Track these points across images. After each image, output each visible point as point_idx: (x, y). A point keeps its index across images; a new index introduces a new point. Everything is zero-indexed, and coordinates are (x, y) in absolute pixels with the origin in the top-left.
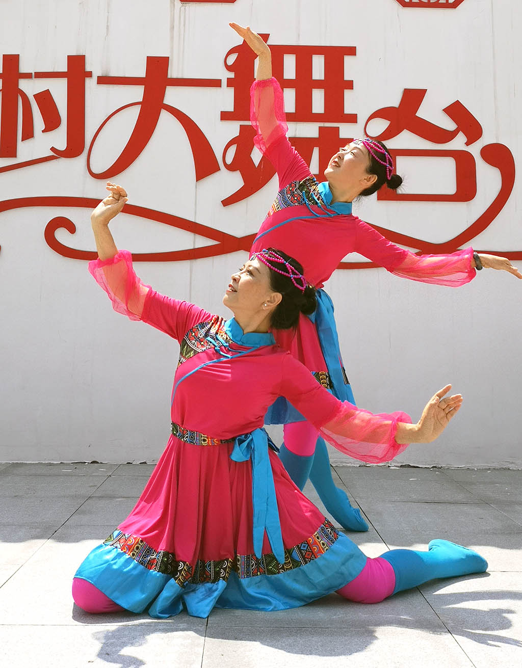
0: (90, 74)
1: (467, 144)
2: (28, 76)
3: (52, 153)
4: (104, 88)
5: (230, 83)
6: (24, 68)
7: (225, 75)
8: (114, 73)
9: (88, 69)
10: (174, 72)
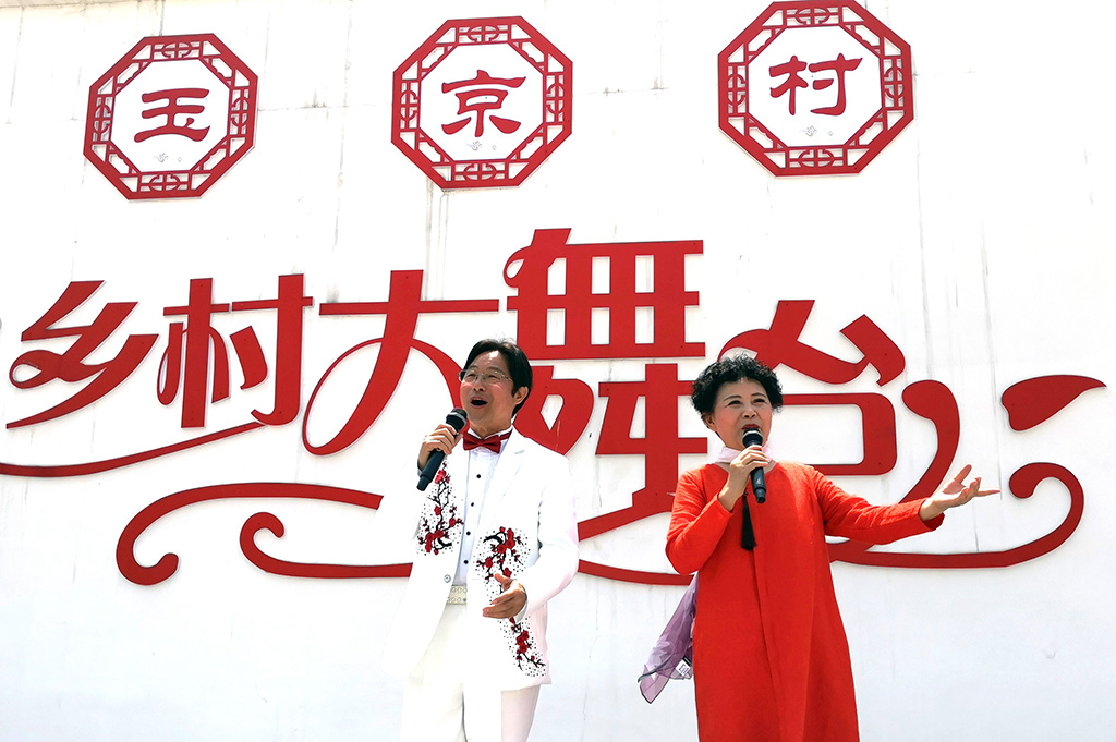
0: (309, 301)
1: (881, 383)
2: (223, 308)
3: (254, 419)
4: (330, 320)
5: (512, 304)
6: (219, 297)
7: (504, 292)
8: (343, 299)
9: (307, 293)
10: (430, 292)
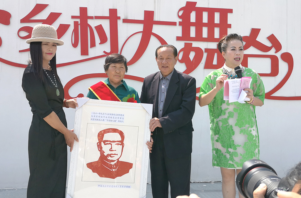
0: (119, 18)
1: (276, 52)
2: (91, 18)
3: (104, 54)
4: (126, 25)
5: (180, 24)
6: (90, 14)
7: (178, 20)
8: (130, 18)
9: (118, 15)
10: (156, 18)
